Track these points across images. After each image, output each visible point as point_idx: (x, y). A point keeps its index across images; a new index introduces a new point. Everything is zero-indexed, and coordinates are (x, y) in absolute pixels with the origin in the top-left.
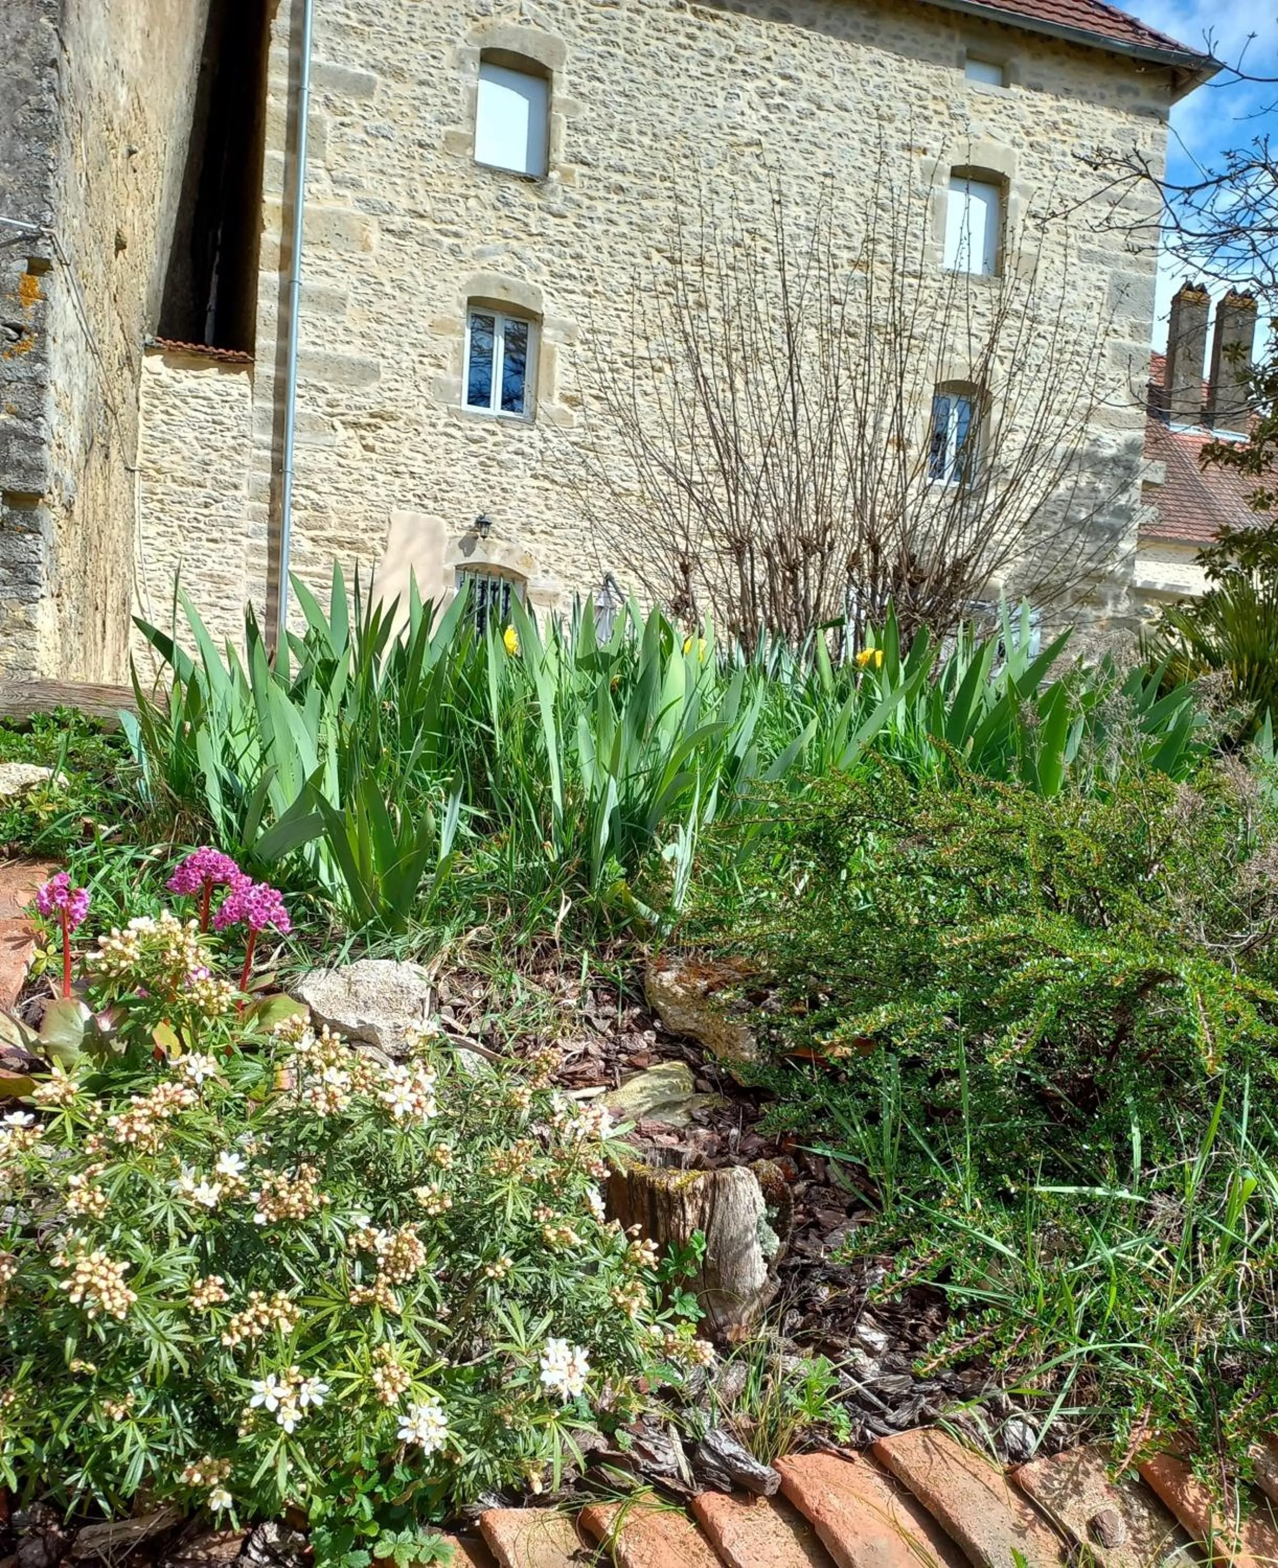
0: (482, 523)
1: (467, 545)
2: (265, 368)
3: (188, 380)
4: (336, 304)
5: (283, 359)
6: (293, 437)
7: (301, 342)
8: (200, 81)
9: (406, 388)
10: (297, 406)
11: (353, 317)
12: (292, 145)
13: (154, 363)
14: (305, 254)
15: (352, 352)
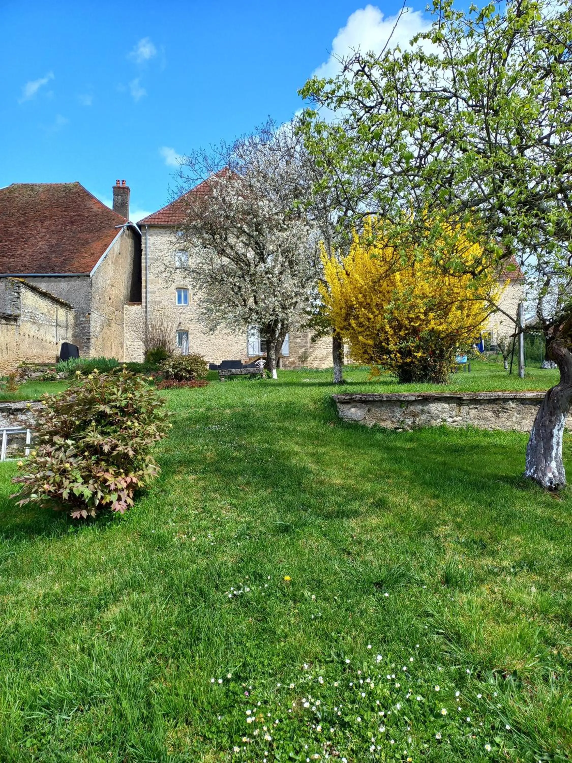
0: (180, 323)
1: (178, 327)
2: (143, 304)
3: (132, 308)
4: (154, 293)
5: (146, 303)
6: (148, 314)
7: (149, 299)
8: (134, 261)
9: (166, 304)
10: (149, 309)
11: (157, 294)
12: (146, 270)
13: (126, 306)
14: (148, 286)
15: (158, 299)
